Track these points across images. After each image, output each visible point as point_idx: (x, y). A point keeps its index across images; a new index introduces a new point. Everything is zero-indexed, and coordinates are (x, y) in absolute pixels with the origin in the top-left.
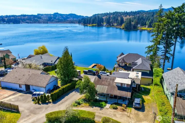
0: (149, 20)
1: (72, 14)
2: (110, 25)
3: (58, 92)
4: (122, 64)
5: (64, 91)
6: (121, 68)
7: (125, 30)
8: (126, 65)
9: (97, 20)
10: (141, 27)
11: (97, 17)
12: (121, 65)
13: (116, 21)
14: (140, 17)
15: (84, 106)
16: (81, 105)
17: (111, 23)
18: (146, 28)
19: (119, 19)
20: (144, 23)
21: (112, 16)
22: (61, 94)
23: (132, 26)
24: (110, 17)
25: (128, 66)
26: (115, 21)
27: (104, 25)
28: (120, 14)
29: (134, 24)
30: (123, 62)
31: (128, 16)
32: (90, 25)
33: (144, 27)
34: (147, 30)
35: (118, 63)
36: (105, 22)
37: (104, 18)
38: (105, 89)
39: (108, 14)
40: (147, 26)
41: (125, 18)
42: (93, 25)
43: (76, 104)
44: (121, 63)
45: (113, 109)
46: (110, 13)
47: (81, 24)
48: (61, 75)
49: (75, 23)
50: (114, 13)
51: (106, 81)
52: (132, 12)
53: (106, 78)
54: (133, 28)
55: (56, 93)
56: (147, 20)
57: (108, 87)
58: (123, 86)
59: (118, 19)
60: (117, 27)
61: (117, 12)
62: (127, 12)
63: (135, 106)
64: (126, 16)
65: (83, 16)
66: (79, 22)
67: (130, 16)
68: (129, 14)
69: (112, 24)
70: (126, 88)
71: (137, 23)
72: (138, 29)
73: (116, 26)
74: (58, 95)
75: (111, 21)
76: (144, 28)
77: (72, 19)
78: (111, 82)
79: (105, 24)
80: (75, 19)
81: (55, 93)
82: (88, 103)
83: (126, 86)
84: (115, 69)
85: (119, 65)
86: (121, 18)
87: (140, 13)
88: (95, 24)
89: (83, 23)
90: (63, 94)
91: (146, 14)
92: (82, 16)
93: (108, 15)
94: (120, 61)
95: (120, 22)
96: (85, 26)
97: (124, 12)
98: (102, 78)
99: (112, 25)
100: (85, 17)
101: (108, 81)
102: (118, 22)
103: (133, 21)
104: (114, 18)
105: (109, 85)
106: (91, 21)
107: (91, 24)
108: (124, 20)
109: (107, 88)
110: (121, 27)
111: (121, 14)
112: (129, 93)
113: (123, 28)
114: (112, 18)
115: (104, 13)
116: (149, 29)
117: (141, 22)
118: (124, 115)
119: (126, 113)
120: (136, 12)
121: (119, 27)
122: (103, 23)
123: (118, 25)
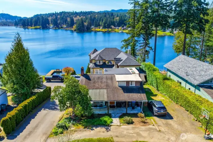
0: (102, 21)
1: (4, 14)
2: (58, 27)
3: (16, 114)
4: (100, 62)
5: (26, 111)
6: (99, 67)
7: (77, 32)
8: (105, 63)
9: (41, 21)
10: (95, 29)
11: (40, 18)
12: (98, 63)
13: (65, 22)
14: (92, 18)
15: (77, 129)
16: (69, 129)
17: (59, 24)
18: (101, 29)
19: (69, 19)
20: (98, 23)
21: (59, 16)
22: (22, 117)
23: (85, 28)
24: (57, 18)
25: (107, 64)
26: (63, 22)
27: (50, 28)
28: (68, 14)
29: (87, 25)
30: (100, 59)
31: (78, 16)
32: (32, 28)
33: (98, 28)
34: (102, 31)
35: (93, 62)
36: (51, 23)
37: (50, 19)
38: (103, 95)
39: (53, 14)
40: (101, 27)
41: (75, 19)
42: (36, 27)
43: (60, 130)
44: (98, 61)
45: (127, 124)
46: (56, 13)
47: (19, 26)
48: (14, 84)
49: (11, 26)
50: (61, 13)
51: (101, 82)
52: (81, 12)
53: (99, 77)
54: (86, 30)
55: (13, 116)
56: (100, 21)
57: (107, 91)
58: (130, 86)
59: (67, 19)
60: (68, 29)
61: (64, 12)
62: (76, 12)
63: (159, 113)
64: (76, 17)
65: (21, 17)
66: (16, 24)
67: (80, 17)
68: (79, 14)
69: (61, 25)
70: (135, 88)
71: (90, 24)
72: (92, 31)
73: (66, 28)
74: (16, 120)
75: (58, 22)
76: (98, 30)
77: (4, 20)
78: (109, 81)
79: (52, 26)
80: (8, 20)
81: (10, 118)
82: (80, 124)
83: (134, 85)
84: (91, 71)
85: (95, 64)
86: (71, 18)
87: (91, 13)
88: (39, 26)
89: (22, 25)
90: (25, 117)
91: (97, 14)
92: (19, 17)
93: (54, 16)
94: (97, 59)
95: (69, 23)
96: (25, 28)
97: (73, 12)
98: (91, 78)
99: (60, 27)
100: (23, 18)
101: (105, 82)
102: (68, 24)
103: (85, 22)
104: (63, 18)
105: (107, 87)
106: (33, 22)
107: (33, 26)
108: (75, 21)
109: (107, 93)
110: (72, 29)
111: (70, 14)
112: (142, 94)
113: (75, 30)
114: (60, 19)
115: (48, 14)
116: (104, 30)
117: (95, 23)
118: (152, 131)
119: (151, 126)
120: (86, 13)
121: (70, 29)
122: (49, 25)
123: (68, 27)
